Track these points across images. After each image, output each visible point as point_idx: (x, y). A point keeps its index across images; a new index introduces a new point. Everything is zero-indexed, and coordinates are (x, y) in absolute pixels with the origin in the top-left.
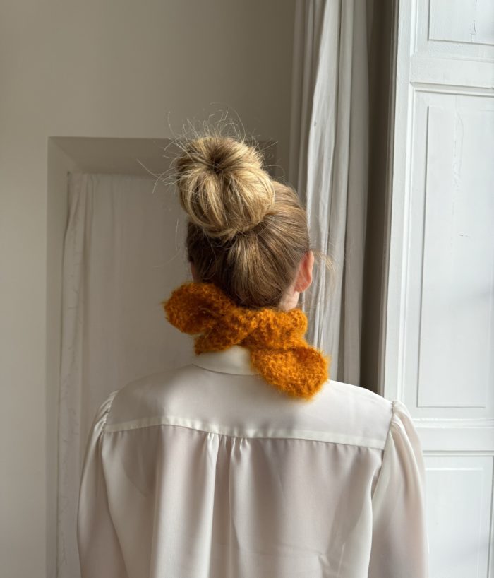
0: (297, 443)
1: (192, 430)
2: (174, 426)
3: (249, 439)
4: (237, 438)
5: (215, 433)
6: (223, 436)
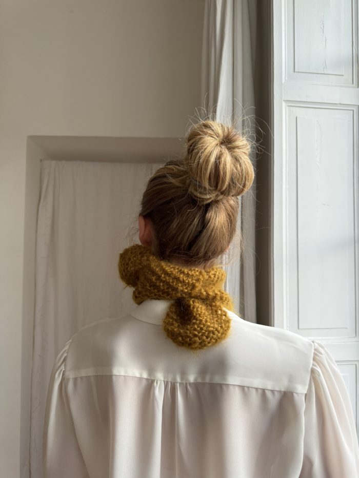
2: (125, 376)
4: (180, 383)
5: (160, 380)
6: (167, 382)
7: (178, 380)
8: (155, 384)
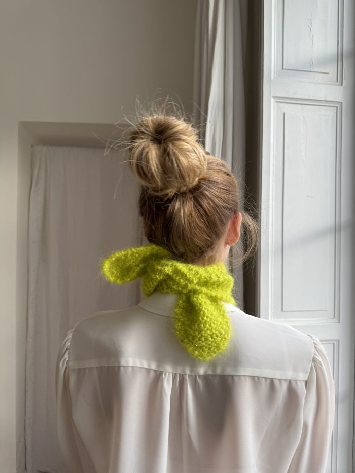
0: (243, 378)
2: (133, 367)
5: (169, 372)
8: (164, 376)
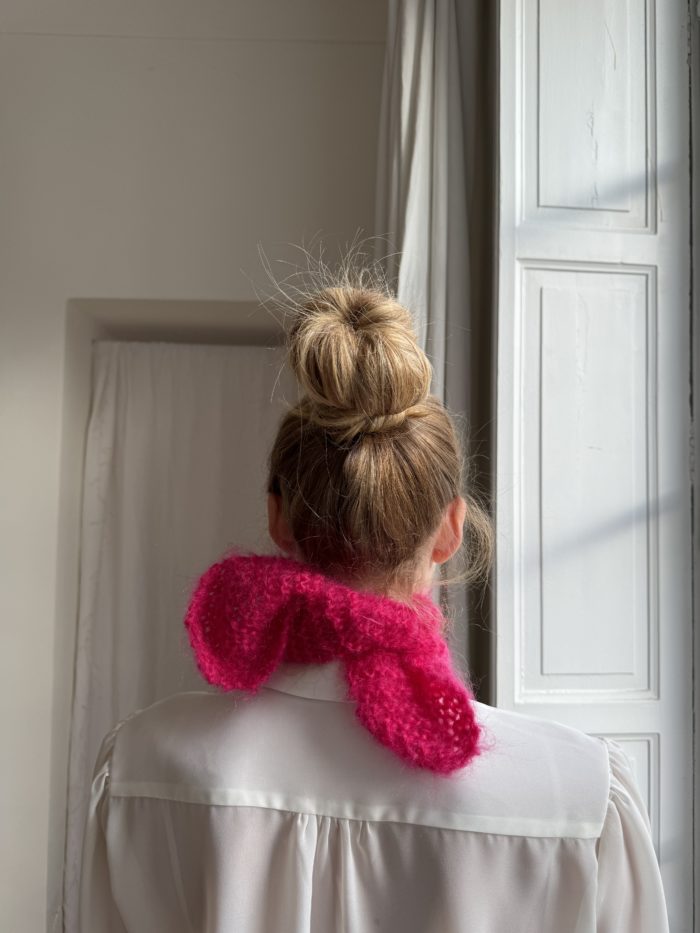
1: (268, 811)
3: (372, 823)
4: (351, 821)
5: (310, 815)
6: (324, 817)
7: (348, 814)
